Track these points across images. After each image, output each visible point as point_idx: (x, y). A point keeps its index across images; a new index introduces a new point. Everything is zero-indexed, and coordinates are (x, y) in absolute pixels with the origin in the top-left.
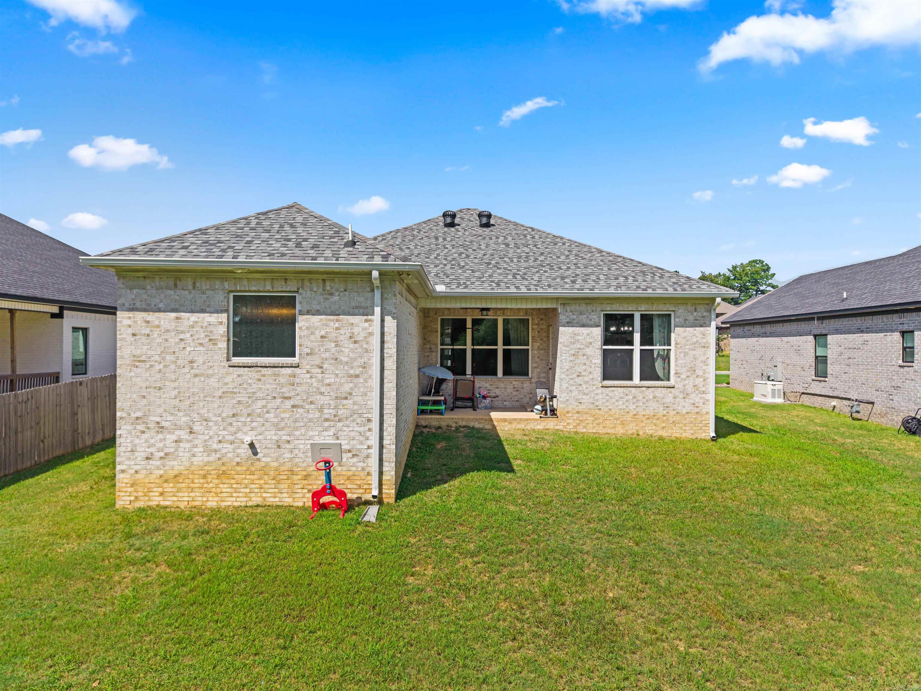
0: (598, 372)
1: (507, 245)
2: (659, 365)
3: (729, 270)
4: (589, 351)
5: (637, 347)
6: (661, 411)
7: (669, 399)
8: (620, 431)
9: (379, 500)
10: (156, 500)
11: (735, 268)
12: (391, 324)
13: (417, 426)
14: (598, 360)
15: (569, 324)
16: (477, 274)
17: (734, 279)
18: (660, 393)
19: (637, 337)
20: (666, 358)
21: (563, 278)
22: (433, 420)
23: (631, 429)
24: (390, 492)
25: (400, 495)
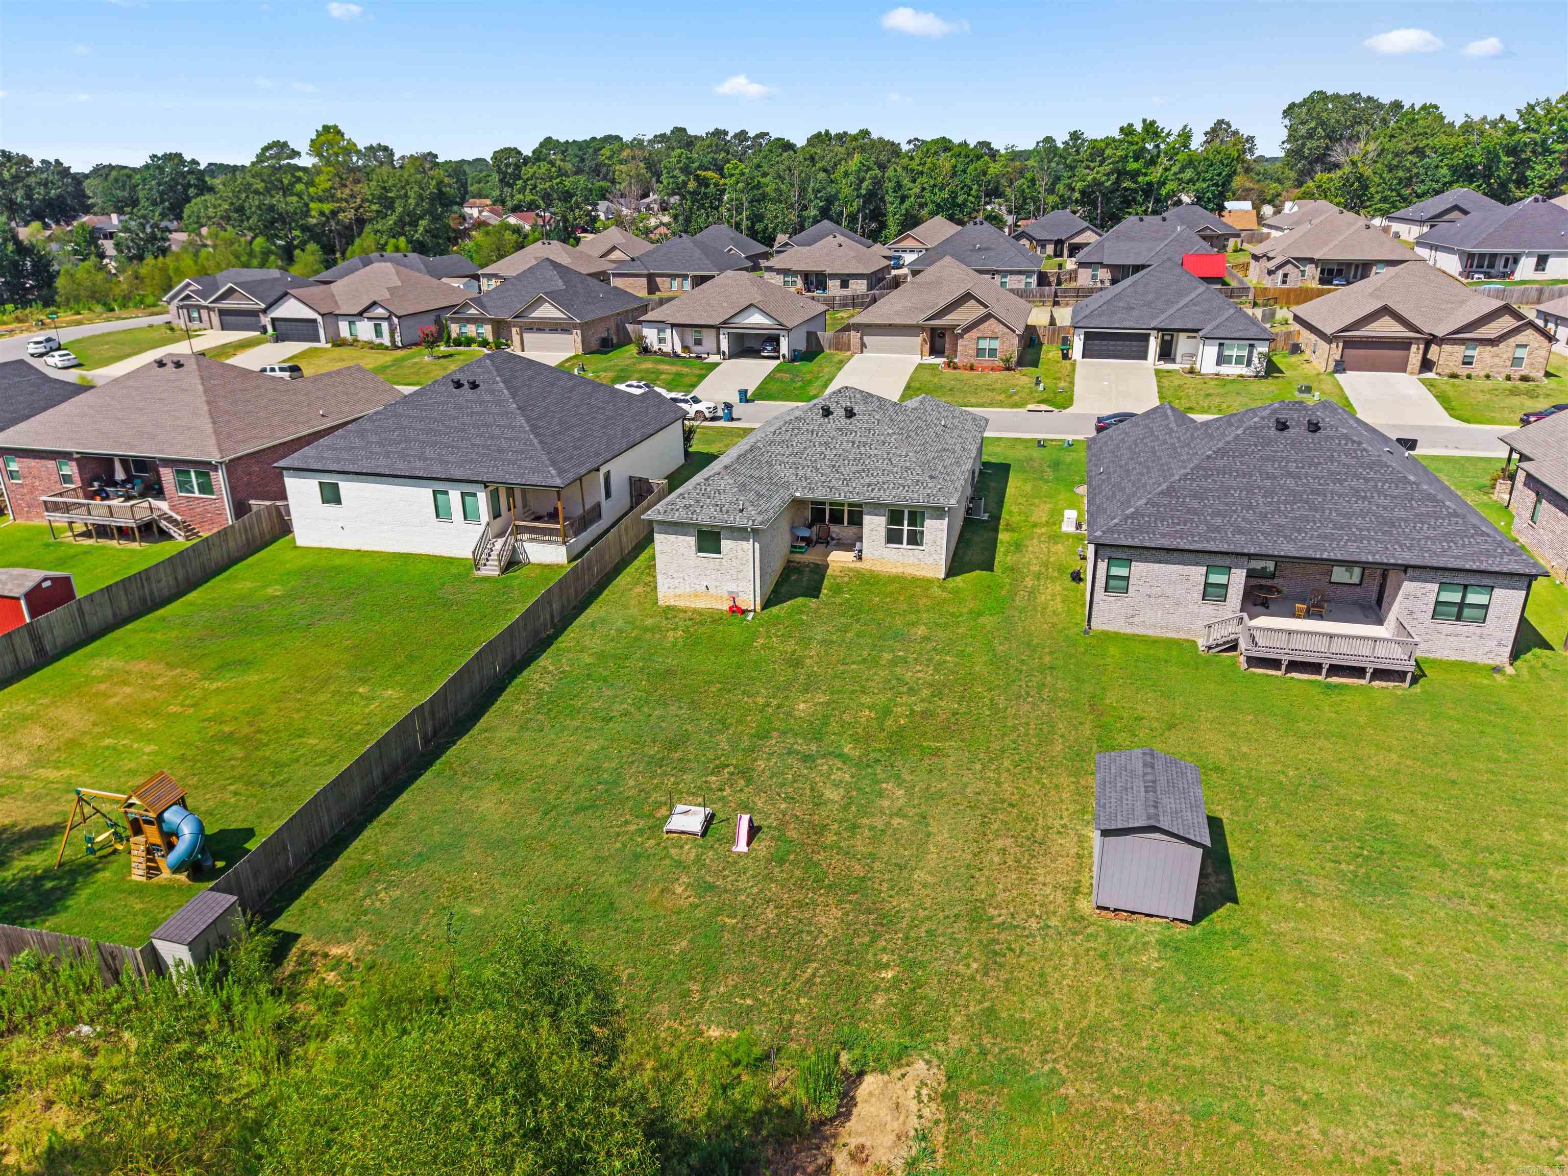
0: (883, 540)
1: (853, 443)
2: (918, 537)
3: (1519, 111)
4: (879, 528)
5: (905, 528)
6: (917, 562)
7: (921, 556)
8: (894, 570)
9: (755, 611)
10: (673, 603)
11: (1531, 107)
12: (757, 545)
13: (789, 561)
14: (883, 533)
15: (869, 514)
16: (823, 479)
17: (1524, 131)
18: (916, 553)
19: (906, 522)
20: (922, 533)
21: (869, 485)
22: (798, 557)
23: (900, 570)
24: (758, 608)
25: (763, 609)
